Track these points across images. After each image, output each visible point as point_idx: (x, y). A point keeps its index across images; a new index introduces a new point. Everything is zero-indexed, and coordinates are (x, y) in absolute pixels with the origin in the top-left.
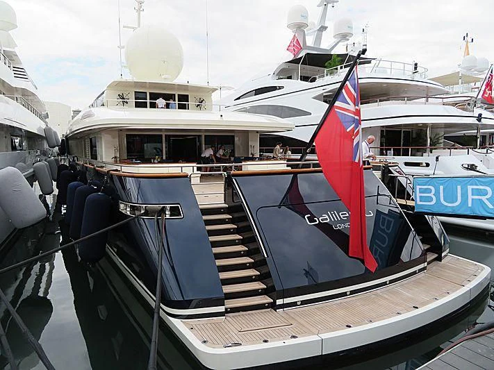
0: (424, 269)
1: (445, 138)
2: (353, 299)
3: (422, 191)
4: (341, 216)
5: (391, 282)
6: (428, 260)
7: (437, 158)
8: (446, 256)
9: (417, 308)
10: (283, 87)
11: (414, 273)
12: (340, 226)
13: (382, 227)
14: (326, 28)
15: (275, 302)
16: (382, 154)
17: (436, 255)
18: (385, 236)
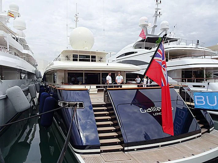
0: (200, 136)
1: (214, 74)
2: (162, 149)
3: (198, 98)
4: (158, 109)
5: (182, 142)
6: (202, 132)
7: (208, 83)
8: (212, 130)
9: (194, 155)
10: (137, 52)
11: (195, 138)
12: (156, 114)
13: (180, 116)
14: (157, 26)
15: (124, 148)
16: (183, 81)
17: (207, 130)
18: (181, 119)
